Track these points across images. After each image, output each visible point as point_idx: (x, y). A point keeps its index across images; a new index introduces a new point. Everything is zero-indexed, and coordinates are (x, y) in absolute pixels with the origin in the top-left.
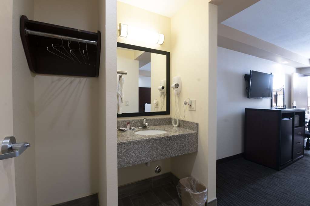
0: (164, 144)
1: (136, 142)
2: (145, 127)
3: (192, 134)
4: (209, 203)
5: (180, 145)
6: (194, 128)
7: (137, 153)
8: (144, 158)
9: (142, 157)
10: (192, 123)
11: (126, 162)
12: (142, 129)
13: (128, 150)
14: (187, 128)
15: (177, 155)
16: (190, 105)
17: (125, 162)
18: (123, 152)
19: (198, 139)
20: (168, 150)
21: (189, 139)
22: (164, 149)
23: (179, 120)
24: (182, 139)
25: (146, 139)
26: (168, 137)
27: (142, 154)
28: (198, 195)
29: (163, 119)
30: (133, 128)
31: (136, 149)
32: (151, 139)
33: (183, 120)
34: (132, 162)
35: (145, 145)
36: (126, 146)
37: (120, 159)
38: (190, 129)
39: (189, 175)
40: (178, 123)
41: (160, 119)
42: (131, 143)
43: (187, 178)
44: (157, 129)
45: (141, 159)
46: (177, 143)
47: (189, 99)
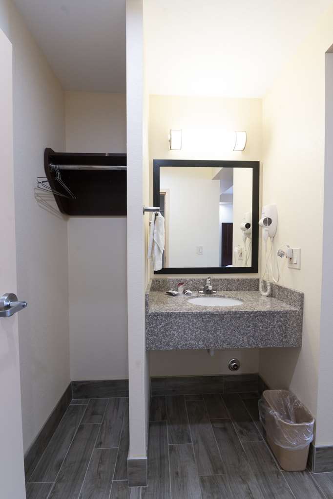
0: (228, 325)
1: (179, 315)
2: (208, 292)
3: (287, 312)
4: (318, 449)
5: (261, 330)
6: (295, 302)
7: (181, 332)
8: (192, 342)
9: (189, 339)
10: (292, 292)
11: (164, 342)
12: (203, 295)
13: (167, 325)
14: (284, 300)
15: (254, 346)
16: (291, 259)
17: (162, 342)
18: (159, 327)
19: (302, 322)
20: (236, 335)
21: (281, 321)
22: (229, 333)
23: (272, 285)
24: (266, 320)
25: (197, 312)
26: (236, 312)
27: (189, 335)
28: (291, 426)
29: (244, 281)
30: (189, 291)
31: (179, 326)
32: (205, 313)
33: (277, 286)
34: (172, 344)
35: (194, 321)
36: (164, 319)
37: (155, 337)
38: (289, 303)
39: (285, 387)
40: (269, 288)
41: (238, 280)
42: (171, 316)
43: (280, 391)
44: (229, 297)
45: (188, 343)
46: (255, 326)
47: (288, 246)
